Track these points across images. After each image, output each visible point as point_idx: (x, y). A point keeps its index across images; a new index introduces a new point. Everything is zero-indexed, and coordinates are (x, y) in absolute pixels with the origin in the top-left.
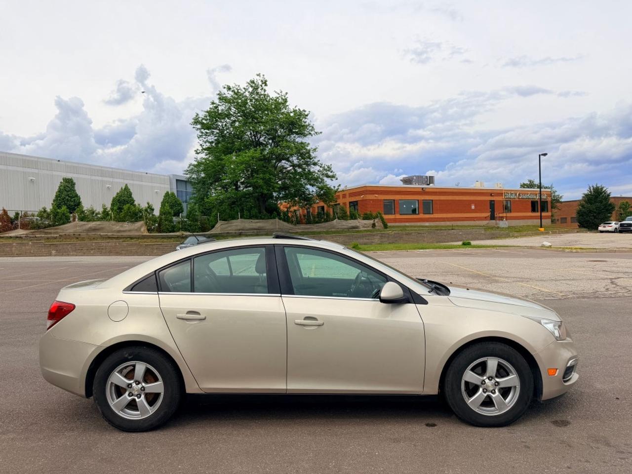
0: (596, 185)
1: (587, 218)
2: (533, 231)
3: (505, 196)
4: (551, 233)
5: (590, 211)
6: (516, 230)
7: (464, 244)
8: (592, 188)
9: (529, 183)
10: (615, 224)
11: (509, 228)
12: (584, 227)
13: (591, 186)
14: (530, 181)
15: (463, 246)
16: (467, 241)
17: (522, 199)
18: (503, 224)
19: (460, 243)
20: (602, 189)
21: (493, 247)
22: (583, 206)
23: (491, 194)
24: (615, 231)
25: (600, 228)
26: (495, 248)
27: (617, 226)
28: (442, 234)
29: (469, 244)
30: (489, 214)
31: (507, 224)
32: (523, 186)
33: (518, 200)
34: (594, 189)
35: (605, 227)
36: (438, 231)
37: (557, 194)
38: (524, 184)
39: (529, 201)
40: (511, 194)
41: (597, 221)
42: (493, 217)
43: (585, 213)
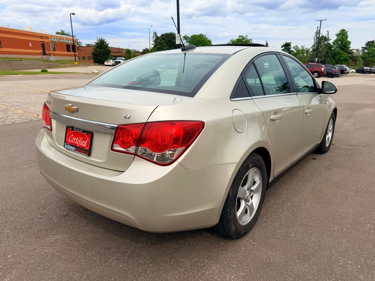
0: (101, 38)
1: (98, 58)
2: (71, 64)
3: (50, 39)
4: (81, 65)
5: (100, 53)
6: (62, 63)
7: (43, 71)
8: (99, 39)
9: (61, 32)
10: (112, 61)
11: (57, 61)
12: (97, 62)
13: (98, 38)
14: (62, 31)
15: (43, 72)
16: (46, 69)
17: (61, 42)
18: (52, 58)
19: (40, 70)
20: (104, 41)
21: (64, 73)
22: (95, 50)
23: (41, 37)
24: (113, 65)
25: (105, 63)
26: (66, 74)
27: (114, 63)
28: (15, 64)
29: (46, 71)
30: (42, 51)
31: (55, 59)
32: (58, 33)
33: (58, 42)
34: (100, 40)
35: (107, 63)
36: (12, 62)
37: (79, 41)
38: (58, 32)
39: (65, 44)
40: (54, 38)
41: (103, 59)
42: (44, 54)
43: (97, 54)
